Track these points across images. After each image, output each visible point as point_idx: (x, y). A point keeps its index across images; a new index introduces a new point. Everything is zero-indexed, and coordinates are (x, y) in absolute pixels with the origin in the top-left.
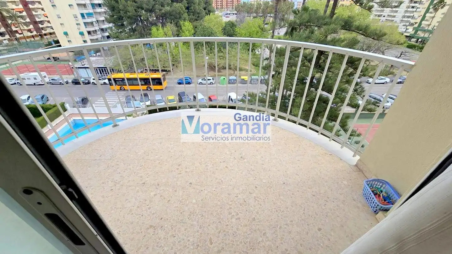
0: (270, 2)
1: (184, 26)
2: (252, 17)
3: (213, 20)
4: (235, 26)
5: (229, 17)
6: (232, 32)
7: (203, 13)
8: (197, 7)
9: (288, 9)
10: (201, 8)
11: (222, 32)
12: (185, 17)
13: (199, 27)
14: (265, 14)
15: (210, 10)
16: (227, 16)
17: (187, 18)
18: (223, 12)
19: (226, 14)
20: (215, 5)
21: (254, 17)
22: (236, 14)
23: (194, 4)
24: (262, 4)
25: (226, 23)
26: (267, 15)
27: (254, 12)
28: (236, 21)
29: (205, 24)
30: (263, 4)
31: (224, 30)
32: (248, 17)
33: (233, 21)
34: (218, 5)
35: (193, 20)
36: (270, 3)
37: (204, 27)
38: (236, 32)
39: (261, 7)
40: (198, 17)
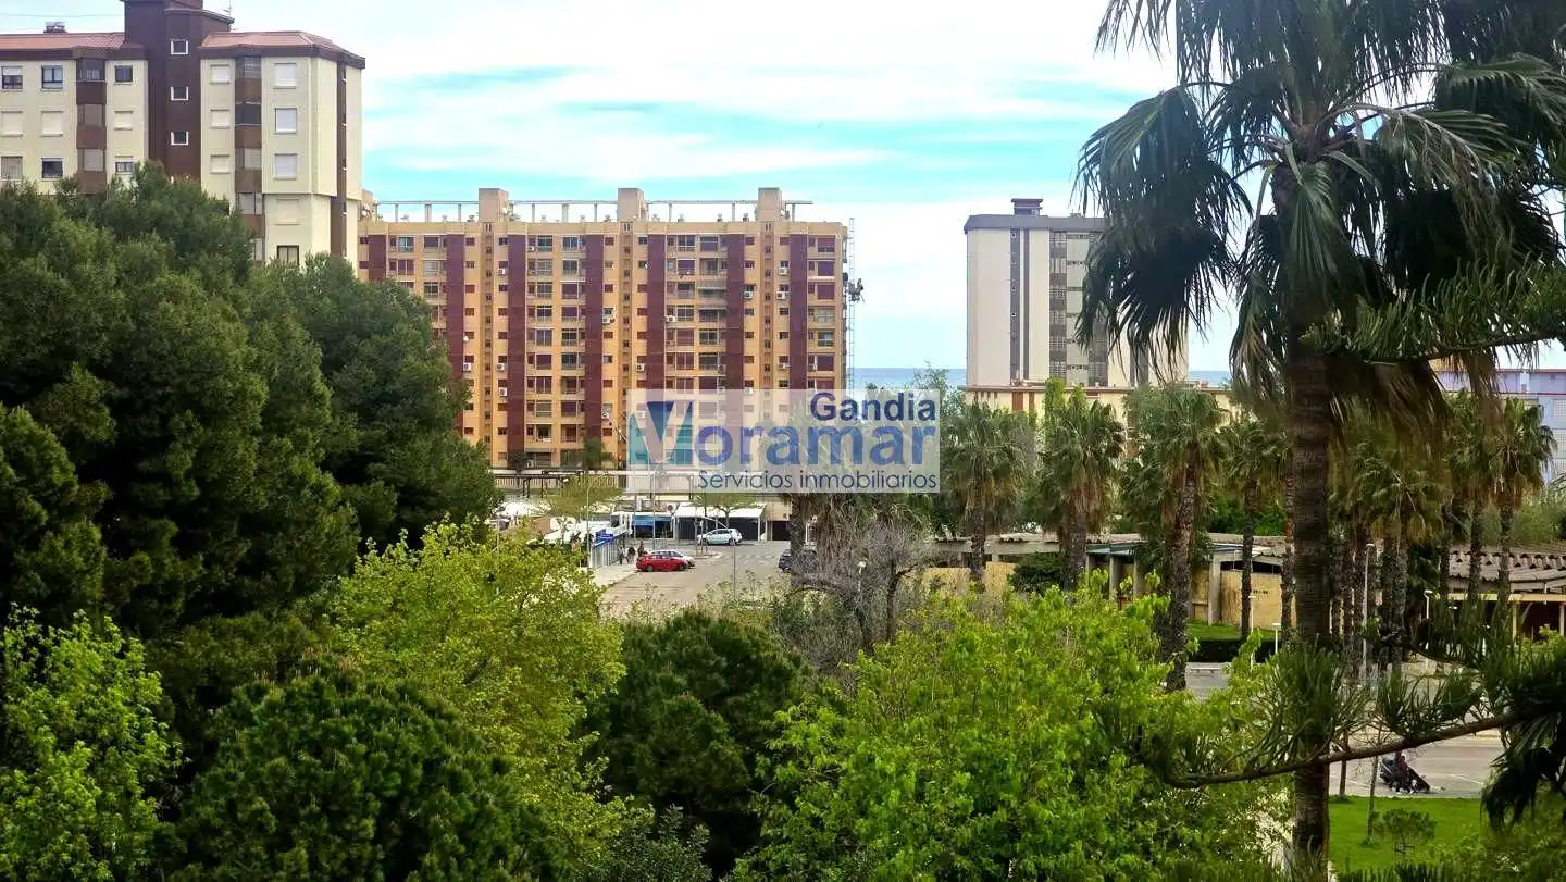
0: (1223, 402)
1: (39, 676)
2: (1010, 568)
3: (467, 605)
4: (778, 683)
5: (680, 566)
6: (731, 751)
7: (329, 521)
8: (245, 451)
9: (1474, 481)
10: (304, 465)
11: (592, 753)
12: (69, 567)
13: (259, 693)
14: (1175, 537)
15: (423, 475)
16: (652, 549)
17: (94, 587)
18: (602, 509)
19: (643, 532)
20: (500, 419)
21: (1031, 575)
22: (780, 531)
23: (208, 417)
24: (1120, 416)
25: (637, 641)
26: (1202, 545)
27: (1019, 506)
28: (786, 617)
29: (348, 662)
30: (1132, 417)
31: (615, 733)
32: (950, 574)
33: (732, 615)
34: (531, 419)
35: (178, 605)
36: (1231, 412)
37: (332, 697)
38: (788, 754)
39: (1114, 451)
40: (256, 565)
